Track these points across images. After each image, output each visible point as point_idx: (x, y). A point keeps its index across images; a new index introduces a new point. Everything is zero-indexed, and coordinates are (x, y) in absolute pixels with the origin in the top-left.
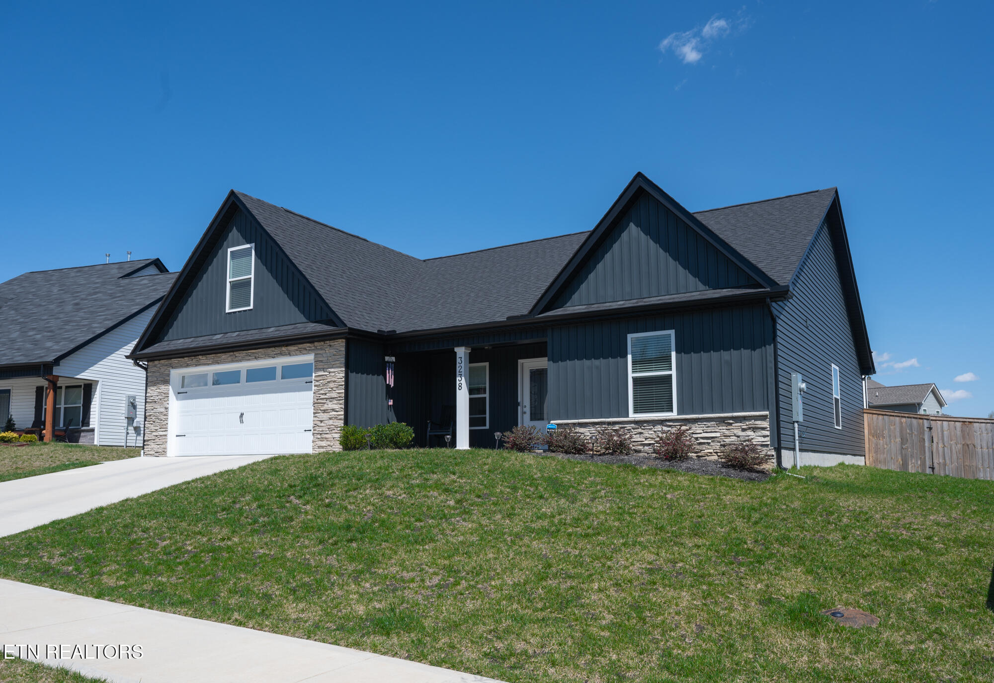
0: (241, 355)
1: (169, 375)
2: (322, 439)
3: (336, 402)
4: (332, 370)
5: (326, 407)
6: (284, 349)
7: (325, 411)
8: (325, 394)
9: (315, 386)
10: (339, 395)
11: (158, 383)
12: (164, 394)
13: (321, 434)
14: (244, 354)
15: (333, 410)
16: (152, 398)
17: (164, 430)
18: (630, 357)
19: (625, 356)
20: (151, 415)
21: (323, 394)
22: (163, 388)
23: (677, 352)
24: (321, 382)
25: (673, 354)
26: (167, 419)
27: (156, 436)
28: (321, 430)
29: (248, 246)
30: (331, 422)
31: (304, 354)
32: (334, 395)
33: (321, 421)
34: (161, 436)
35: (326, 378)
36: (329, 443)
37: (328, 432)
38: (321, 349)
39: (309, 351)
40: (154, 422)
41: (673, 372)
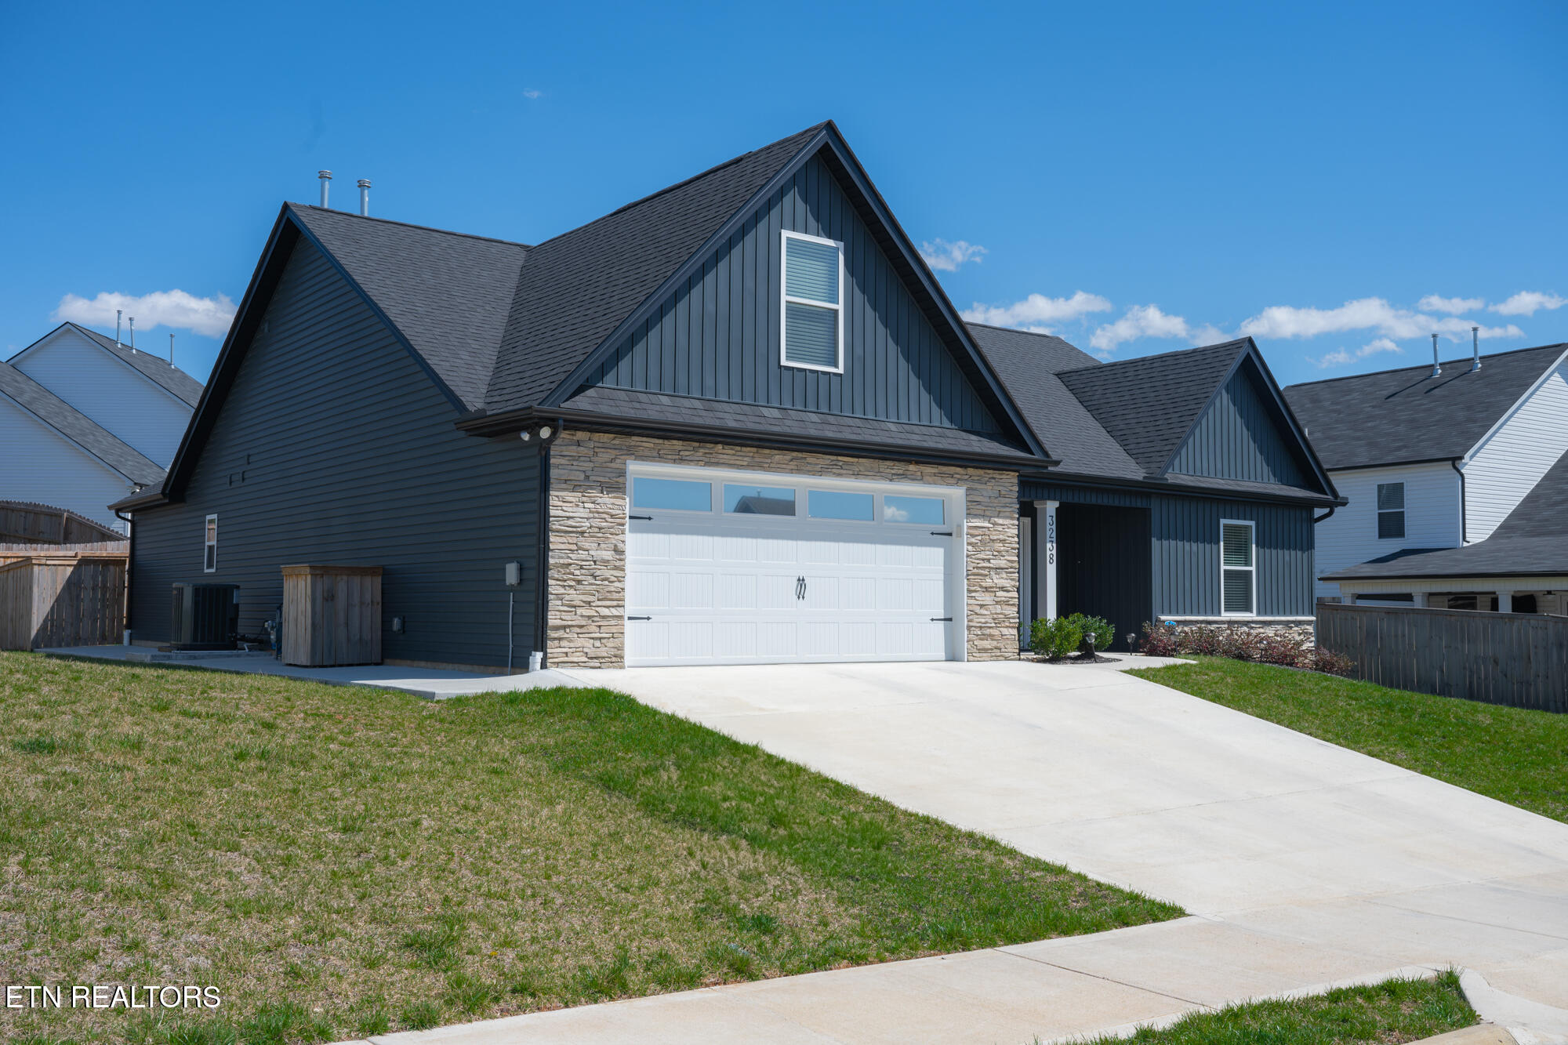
0: (820, 461)
1: (622, 473)
2: (983, 637)
3: (1004, 575)
4: (1000, 521)
5: (988, 582)
6: (912, 467)
7: (987, 589)
8: (989, 560)
9: (968, 544)
10: (1010, 565)
11: (591, 487)
12: (612, 516)
13: (981, 627)
14: (828, 462)
15: (1002, 589)
16: (570, 522)
17: (615, 603)
18: (1222, 544)
19: (1218, 542)
20: (570, 564)
21: (983, 560)
22: (606, 500)
23: (1257, 546)
24: (979, 538)
25: (1254, 546)
26: (620, 579)
27: (589, 617)
28: (983, 620)
29: (831, 243)
30: (998, 609)
31: (948, 484)
32: (1002, 563)
33: (982, 606)
34: (604, 617)
35: (987, 532)
36: (995, 643)
37: (993, 625)
38: (979, 481)
39: (958, 482)
40: (579, 582)
41: (1253, 568)
